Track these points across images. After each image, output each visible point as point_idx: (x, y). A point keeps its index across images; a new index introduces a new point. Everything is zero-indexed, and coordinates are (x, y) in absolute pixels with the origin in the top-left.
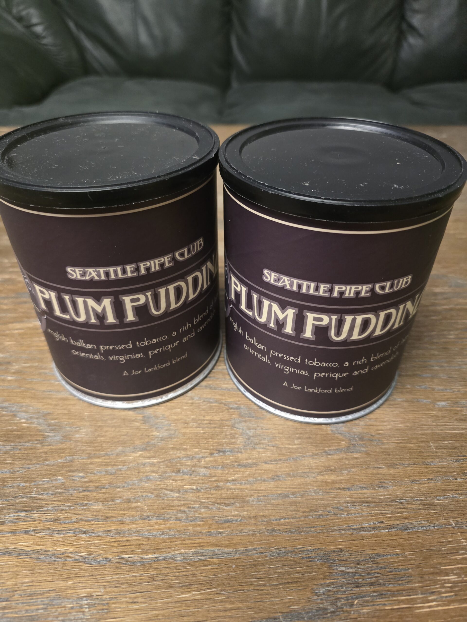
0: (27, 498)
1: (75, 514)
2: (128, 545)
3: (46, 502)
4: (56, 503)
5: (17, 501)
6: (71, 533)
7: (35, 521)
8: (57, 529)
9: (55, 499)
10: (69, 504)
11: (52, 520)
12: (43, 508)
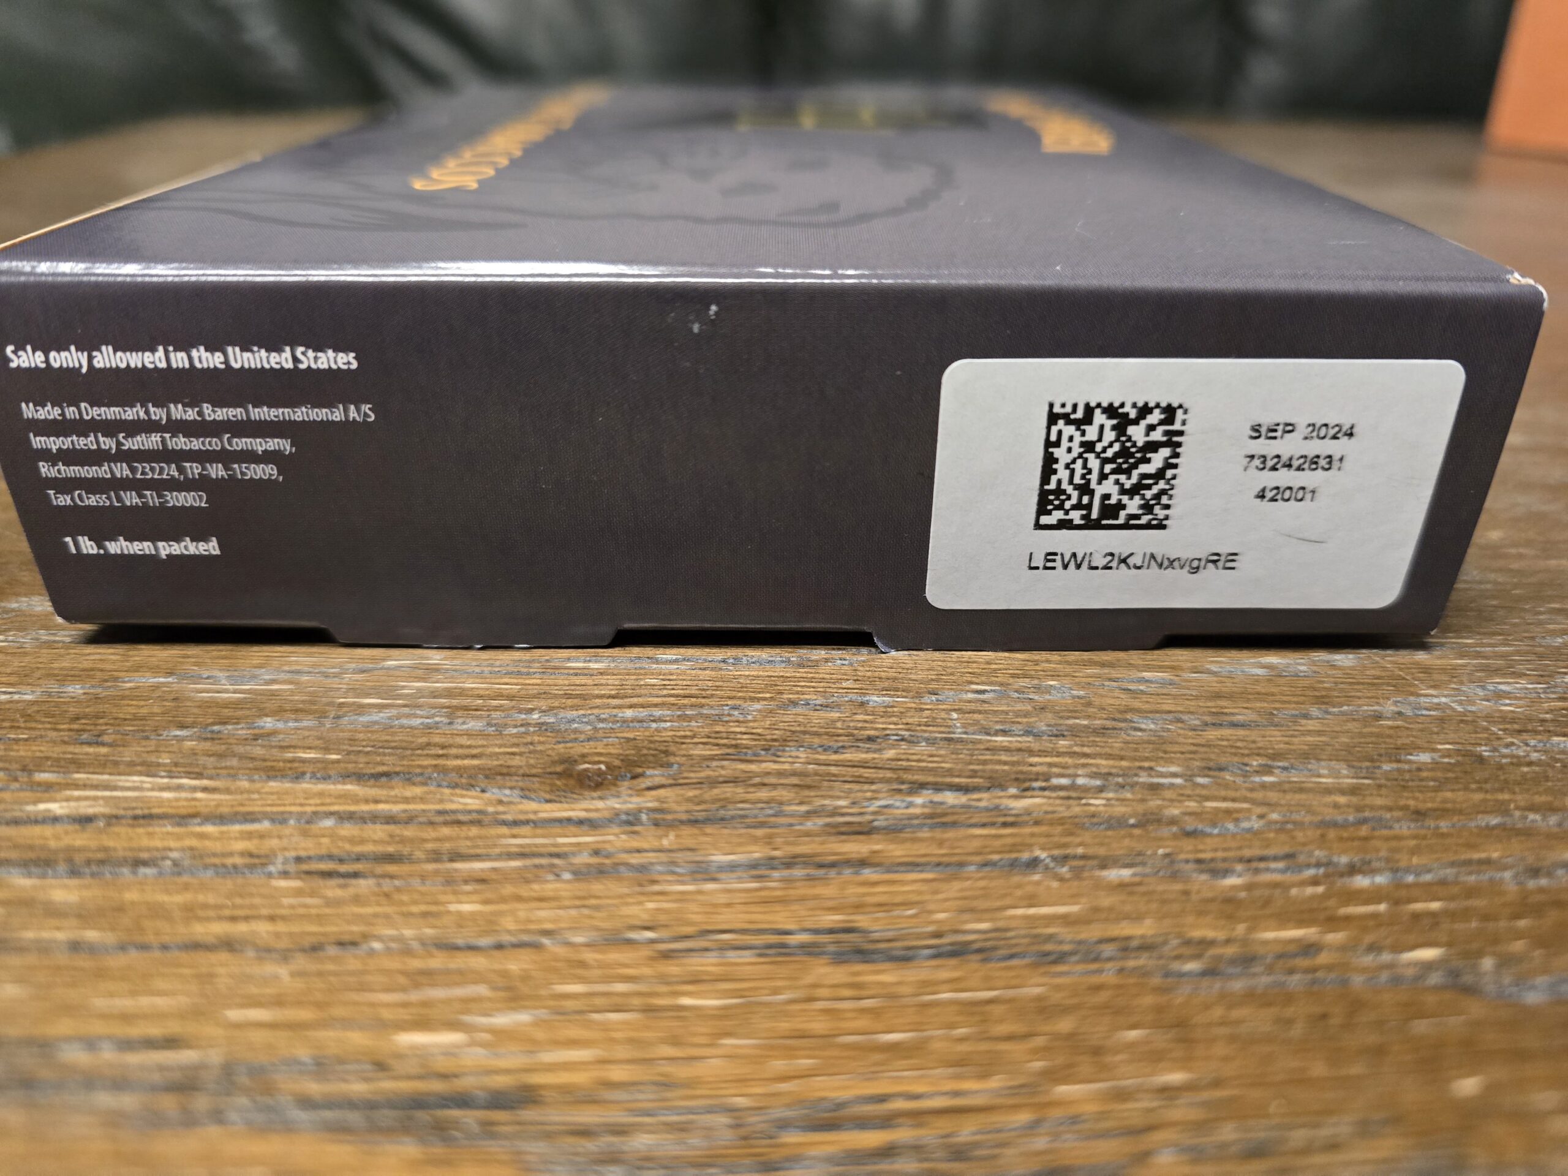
0: (931, 742)
1: (1234, 800)
3: (1048, 760)
4: (1104, 762)
5: (890, 753)
6: (1283, 871)
7: (1037, 823)
8: (1189, 856)
9: (1086, 750)
10: (1174, 769)
11: (1132, 821)
12: (1047, 780)
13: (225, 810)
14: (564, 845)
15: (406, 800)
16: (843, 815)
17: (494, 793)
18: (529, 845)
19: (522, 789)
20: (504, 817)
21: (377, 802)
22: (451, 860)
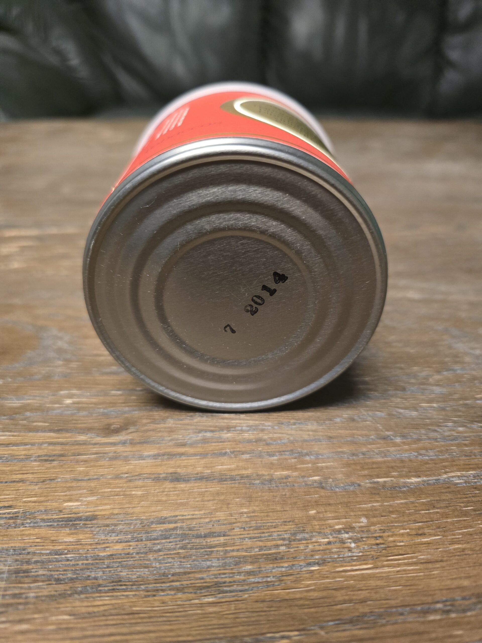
1: (282, 434)
2: (377, 468)
3: (237, 421)
6: (288, 455)
7: (229, 441)
8: (266, 451)
11: (254, 440)
12: (235, 428)
13: (18, 442)
14: (107, 450)
15: (66, 438)
16: (179, 440)
17: (90, 435)
18: (98, 450)
19: (97, 433)
20: (92, 442)
21: (59, 438)
22: (78, 455)
